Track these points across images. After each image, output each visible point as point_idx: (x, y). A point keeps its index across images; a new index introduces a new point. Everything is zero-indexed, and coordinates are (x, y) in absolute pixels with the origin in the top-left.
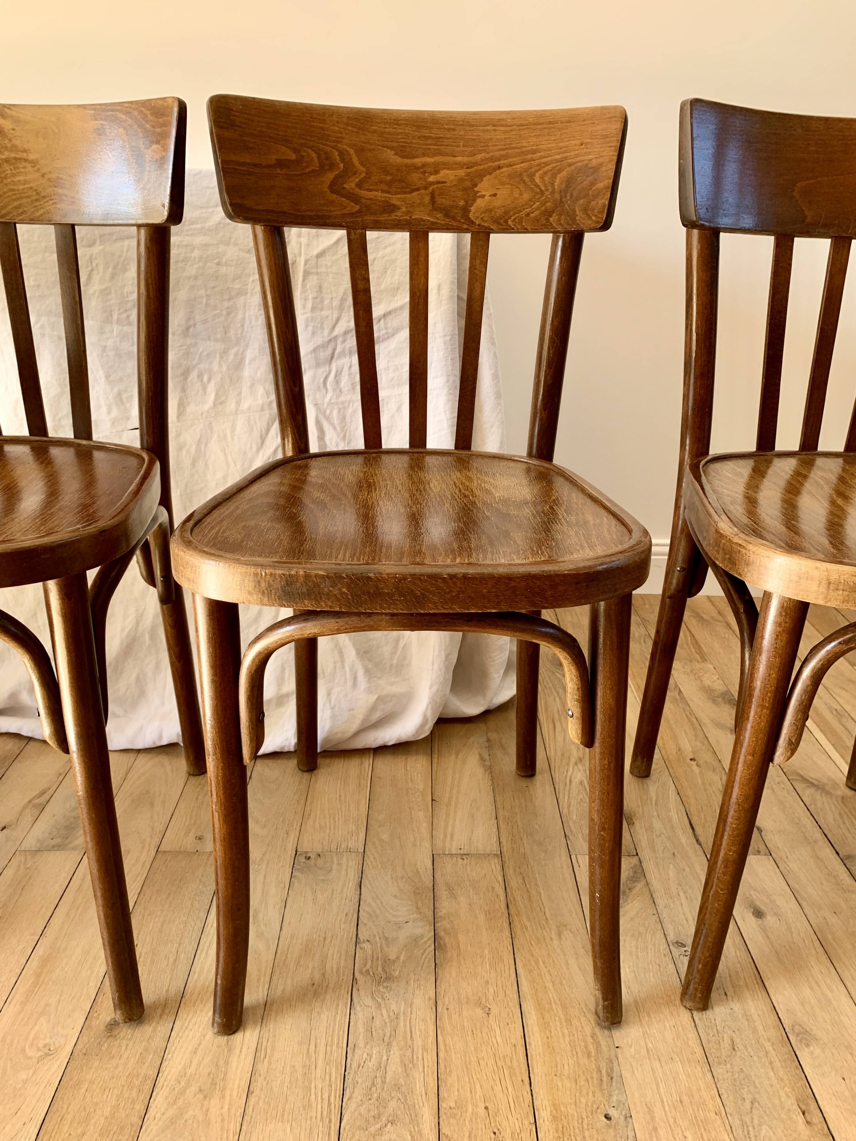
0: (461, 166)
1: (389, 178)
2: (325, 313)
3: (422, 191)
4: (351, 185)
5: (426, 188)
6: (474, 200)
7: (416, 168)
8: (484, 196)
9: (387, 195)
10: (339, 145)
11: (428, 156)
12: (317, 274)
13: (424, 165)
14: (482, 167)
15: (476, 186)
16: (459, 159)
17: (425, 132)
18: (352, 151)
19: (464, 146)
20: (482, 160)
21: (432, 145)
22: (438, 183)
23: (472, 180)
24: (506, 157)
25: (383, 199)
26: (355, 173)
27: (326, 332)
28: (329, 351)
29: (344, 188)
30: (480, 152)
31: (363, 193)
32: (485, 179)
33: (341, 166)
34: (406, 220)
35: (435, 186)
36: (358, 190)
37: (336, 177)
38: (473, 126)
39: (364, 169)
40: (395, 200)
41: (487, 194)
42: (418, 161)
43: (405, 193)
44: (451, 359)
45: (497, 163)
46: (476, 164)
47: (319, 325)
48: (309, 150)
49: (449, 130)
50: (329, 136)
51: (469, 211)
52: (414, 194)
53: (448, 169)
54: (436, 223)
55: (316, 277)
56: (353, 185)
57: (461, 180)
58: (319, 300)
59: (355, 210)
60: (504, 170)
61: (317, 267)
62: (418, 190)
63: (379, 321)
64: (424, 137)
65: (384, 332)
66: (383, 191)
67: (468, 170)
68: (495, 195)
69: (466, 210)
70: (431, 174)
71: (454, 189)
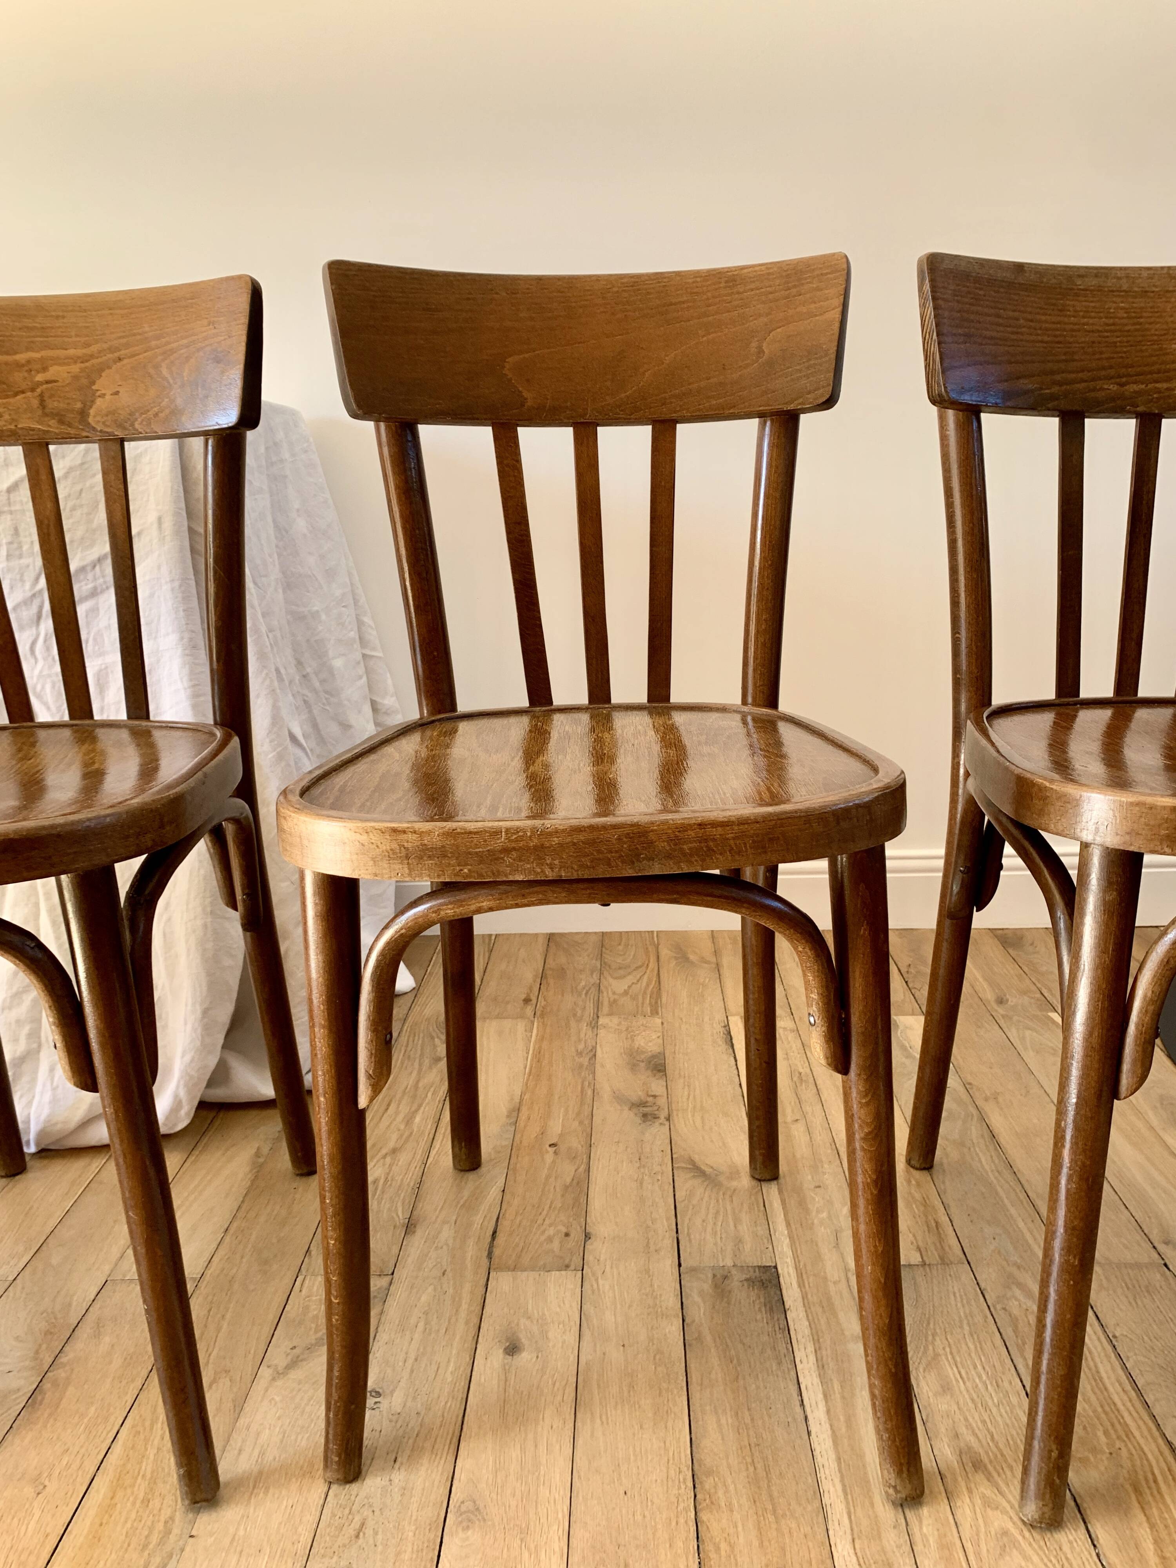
0: (75, 360)
2: (24, 561)
3: (29, 394)
5: (33, 390)
6: (93, 402)
7: (19, 366)
8: (104, 395)
11: (33, 350)
12: (11, 512)
13: (29, 362)
14: (100, 360)
15: (94, 383)
16: (71, 352)
17: (28, 322)
19: (77, 336)
20: (100, 352)
21: (37, 336)
22: (47, 382)
23: (88, 377)
24: (127, 346)
27: (28, 586)
28: (34, 609)
30: (97, 342)
32: (103, 374)
34: (11, 430)
35: (45, 386)
38: (85, 311)
41: (108, 392)
42: (21, 357)
43: (7, 397)
44: (184, 611)
45: (117, 354)
46: (92, 356)
47: (18, 577)
49: (57, 317)
51: (88, 415)
52: (18, 397)
53: (60, 365)
54: (48, 431)
55: (9, 517)
57: (76, 378)
58: (15, 545)
60: (125, 361)
61: (9, 504)
62: (23, 392)
63: (94, 567)
64: (27, 328)
65: (101, 580)
67: (83, 365)
68: (117, 393)
69: (83, 414)
70: (38, 372)
71: (67, 389)
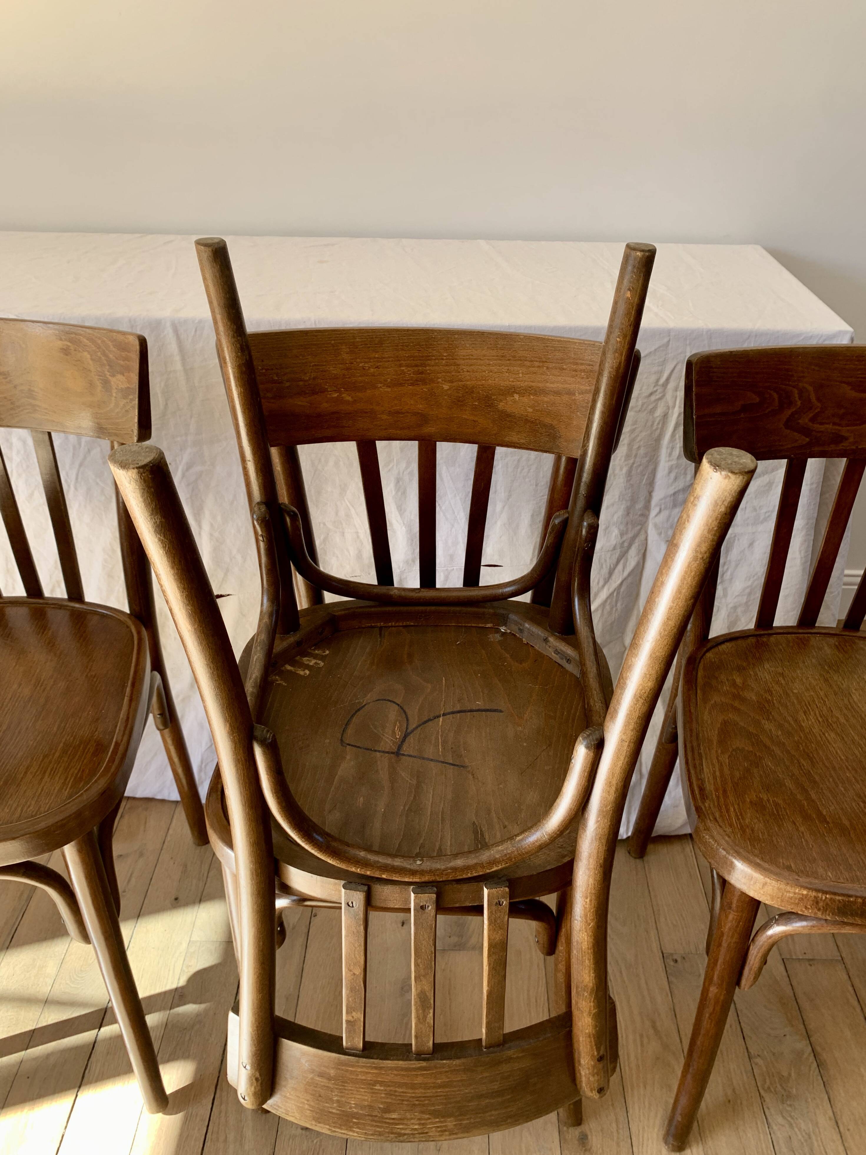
1: (842, 411)
4: (804, 420)
9: (837, 427)
10: (800, 384)
18: (810, 388)
25: (833, 431)
26: (811, 408)
29: (798, 423)
31: (816, 426)
33: (799, 403)
36: (810, 424)
37: (793, 414)
39: (819, 405)
40: (844, 431)
43: (855, 425)
48: (772, 392)
50: (792, 376)
56: (807, 421)
59: (804, 443)
66: (834, 424)
